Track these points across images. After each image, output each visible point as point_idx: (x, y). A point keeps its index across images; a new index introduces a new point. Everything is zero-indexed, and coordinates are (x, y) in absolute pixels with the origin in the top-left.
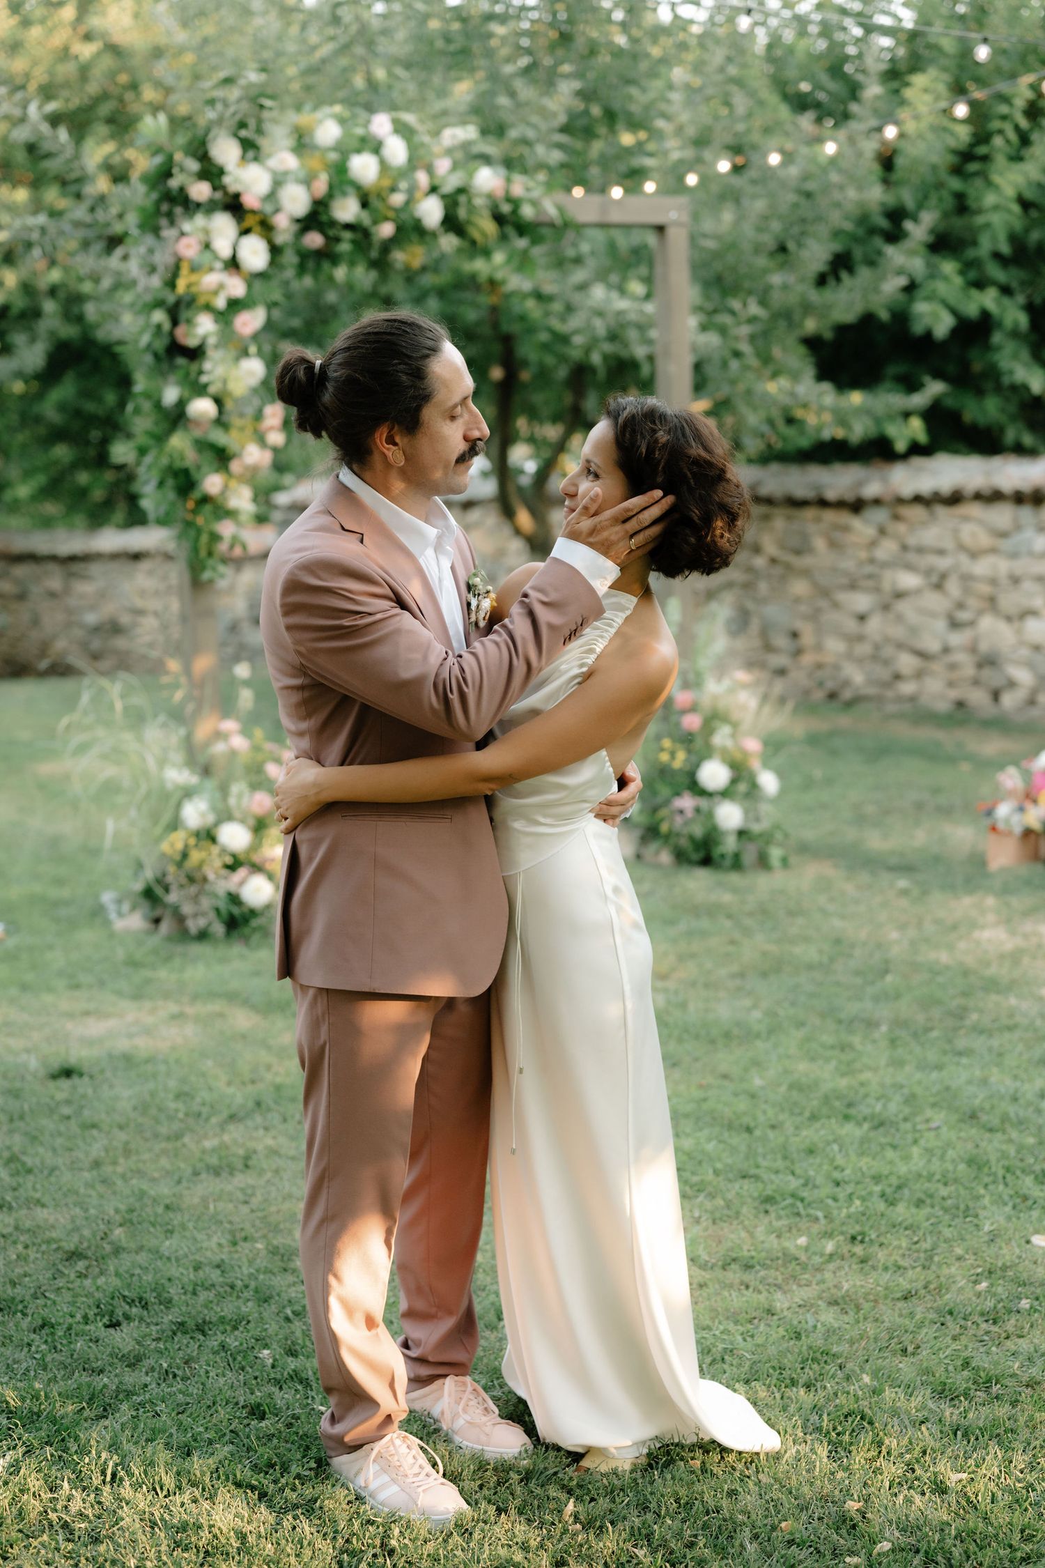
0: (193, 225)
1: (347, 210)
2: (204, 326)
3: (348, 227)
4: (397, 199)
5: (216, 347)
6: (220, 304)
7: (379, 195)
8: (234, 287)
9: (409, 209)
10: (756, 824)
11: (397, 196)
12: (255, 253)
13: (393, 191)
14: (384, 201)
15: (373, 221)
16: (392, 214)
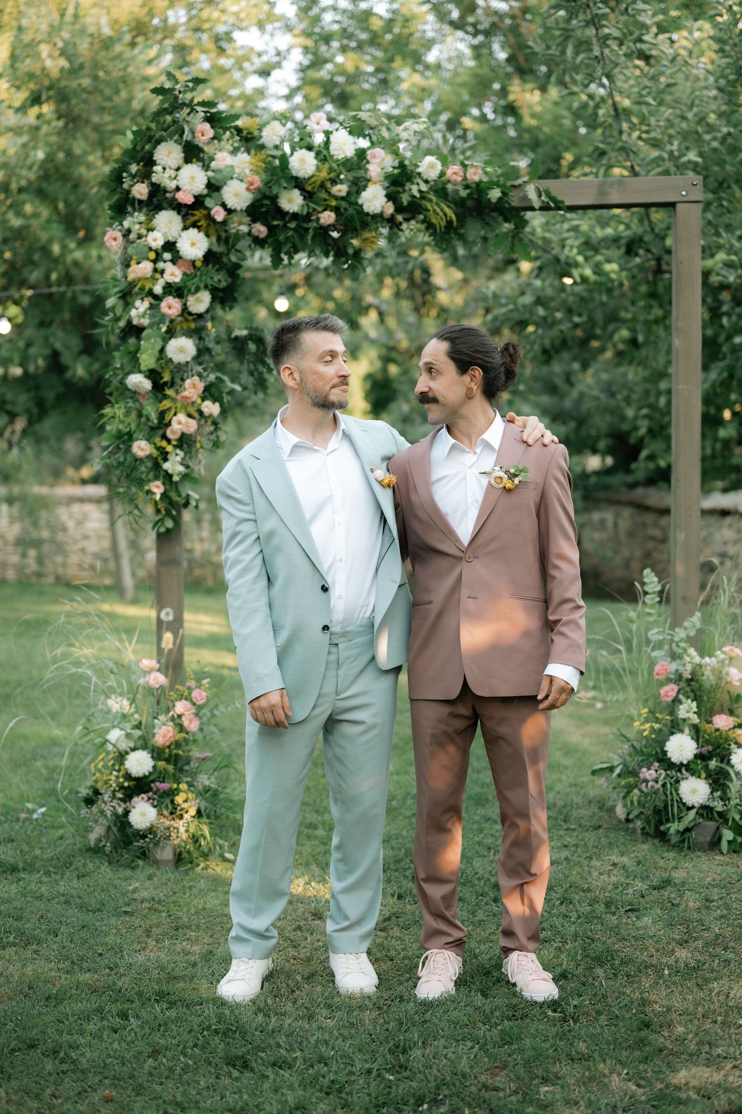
0: (134, 221)
1: (292, 202)
2: (139, 310)
3: (295, 216)
4: (341, 189)
5: (151, 326)
6: (158, 289)
7: (322, 186)
8: (172, 274)
9: (351, 198)
10: (722, 803)
11: (339, 187)
12: (193, 244)
13: (334, 182)
14: (329, 193)
15: (315, 210)
16: (334, 203)
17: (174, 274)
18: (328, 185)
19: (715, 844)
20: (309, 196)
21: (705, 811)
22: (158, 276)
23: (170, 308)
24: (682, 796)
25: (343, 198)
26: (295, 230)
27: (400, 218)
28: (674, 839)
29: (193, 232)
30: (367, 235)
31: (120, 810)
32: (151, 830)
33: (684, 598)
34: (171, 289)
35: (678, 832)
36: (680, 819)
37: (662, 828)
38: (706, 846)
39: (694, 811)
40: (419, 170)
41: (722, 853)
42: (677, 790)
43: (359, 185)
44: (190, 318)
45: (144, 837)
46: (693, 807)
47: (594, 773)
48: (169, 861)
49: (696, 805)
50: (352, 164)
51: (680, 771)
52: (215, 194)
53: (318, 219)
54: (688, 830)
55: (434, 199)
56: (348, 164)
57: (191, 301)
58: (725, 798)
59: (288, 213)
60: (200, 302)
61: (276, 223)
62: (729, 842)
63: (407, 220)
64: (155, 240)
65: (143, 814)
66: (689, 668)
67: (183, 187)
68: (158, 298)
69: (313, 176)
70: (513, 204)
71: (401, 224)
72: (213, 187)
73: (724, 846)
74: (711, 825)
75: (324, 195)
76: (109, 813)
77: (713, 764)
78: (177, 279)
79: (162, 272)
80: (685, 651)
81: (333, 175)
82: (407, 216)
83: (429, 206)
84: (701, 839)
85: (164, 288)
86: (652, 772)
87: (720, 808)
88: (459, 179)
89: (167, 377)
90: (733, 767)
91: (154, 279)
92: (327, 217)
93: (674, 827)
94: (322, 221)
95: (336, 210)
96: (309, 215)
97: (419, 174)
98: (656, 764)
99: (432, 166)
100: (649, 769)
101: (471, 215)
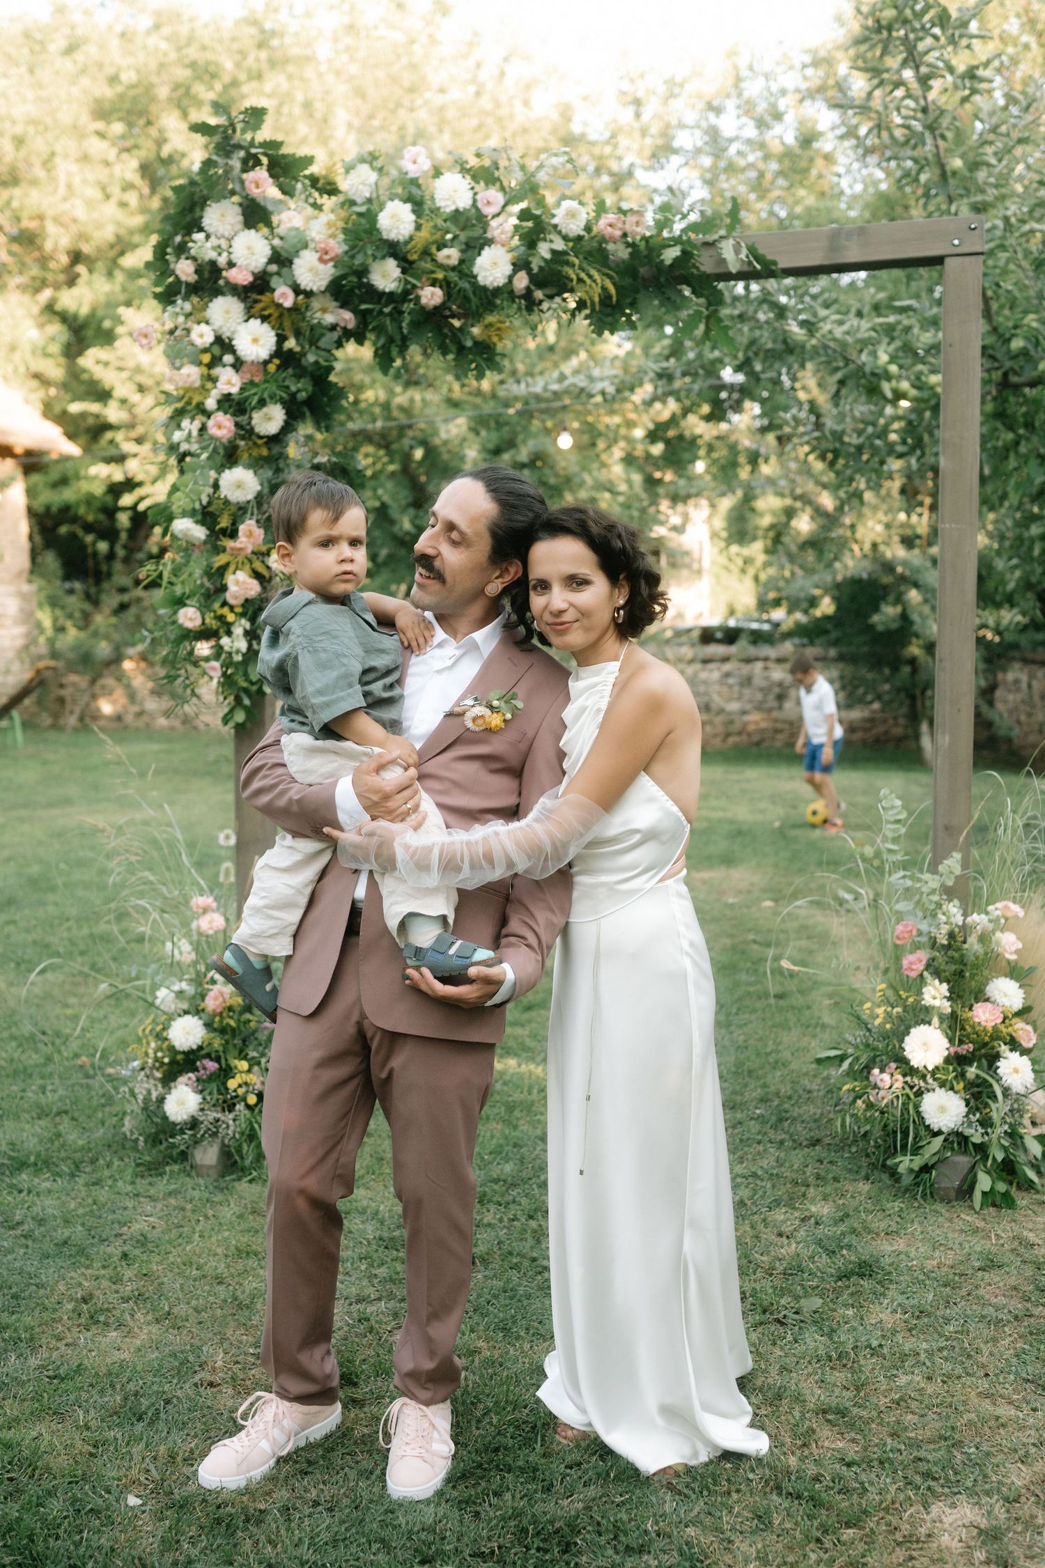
1: (386, 276)
2: (185, 432)
3: (390, 296)
4: (450, 255)
6: (211, 403)
7: (426, 253)
8: (229, 383)
9: (464, 268)
10: (981, 1130)
11: (445, 252)
12: (255, 341)
13: (441, 246)
14: (433, 260)
15: (414, 287)
16: (440, 275)
17: (229, 381)
18: (434, 249)
19: (966, 1191)
20: (407, 265)
21: (958, 1140)
22: (209, 385)
23: (220, 427)
24: (925, 1115)
25: (453, 269)
26: (390, 314)
27: (539, 294)
28: (907, 1180)
29: (255, 323)
30: (490, 318)
31: (154, 1095)
32: (194, 1123)
33: (947, 828)
34: (226, 402)
35: (911, 1170)
36: (916, 1150)
37: (889, 1162)
38: (953, 1194)
39: (941, 1138)
40: (555, 221)
41: (972, 1208)
42: (917, 1107)
43: (475, 246)
44: (260, 442)
45: (182, 1132)
46: (939, 1133)
47: (819, 1061)
48: (210, 1167)
49: (944, 1129)
50: (468, 219)
51: (924, 1077)
52: (285, 271)
53: (418, 298)
54: (926, 1169)
55: (577, 261)
56: (462, 220)
57: (257, 418)
58: (986, 1123)
59: (384, 293)
60: (270, 420)
61: (364, 307)
62: (984, 1193)
63: (551, 297)
64: (201, 336)
65: (181, 1103)
66: (945, 929)
67: (239, 262)
68: (208, 415)
69: (411, 238)
70: (703, 268)
71: (541, 302)
72: (281, 259)
73: (977, 1196)
74: (964, 1161)
75: (429, 266)
76: (140, 1097)
77: (972, 1071)
78: (234, 390)
79: (214, 380)
80: (939, 905)
81: (438, 236)
82: (549, 291)
83: (571, 273)
84: (945, 1183)
85: (219, 402)
86: (886, 1077)
87: (977, 1139)
88: (618, 233)
89: (224, 522)
90: (999, 1080)
91: (204, 390)
92: (431, 296)
93: (906, 1163)
94: (424, 301)
95: (446, 285)
96: (406, 293)
97: (555, 226)
98: (893, 1065)
99: (572, 215)
100: (882, 1071)
101: (647, 288)
